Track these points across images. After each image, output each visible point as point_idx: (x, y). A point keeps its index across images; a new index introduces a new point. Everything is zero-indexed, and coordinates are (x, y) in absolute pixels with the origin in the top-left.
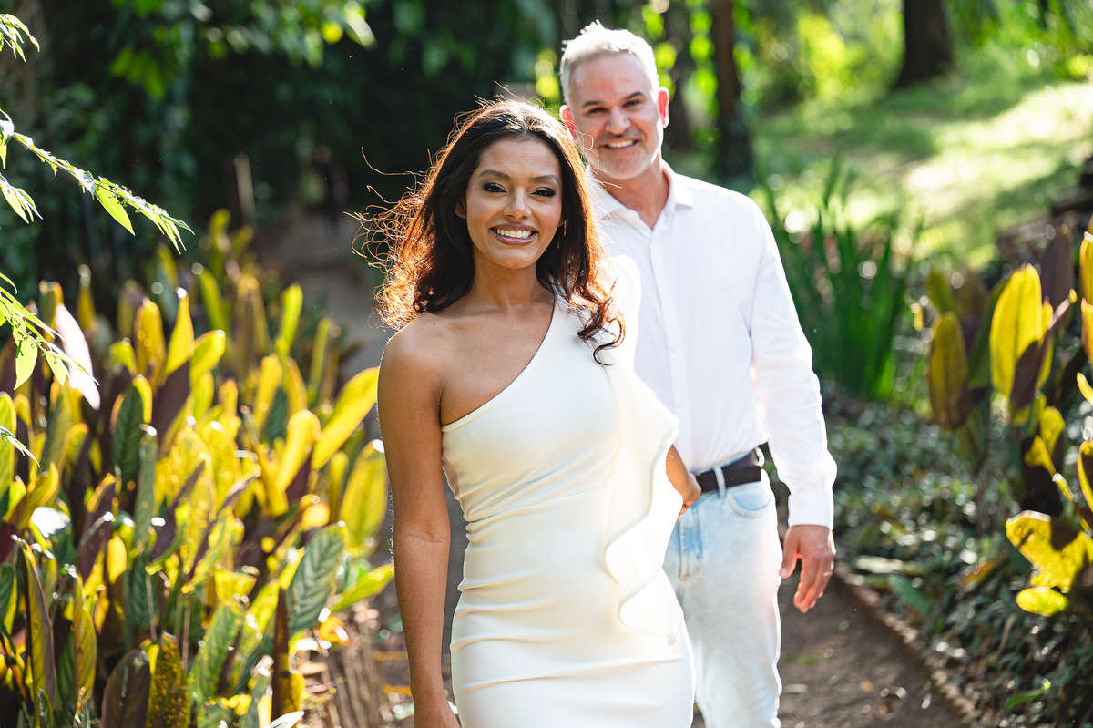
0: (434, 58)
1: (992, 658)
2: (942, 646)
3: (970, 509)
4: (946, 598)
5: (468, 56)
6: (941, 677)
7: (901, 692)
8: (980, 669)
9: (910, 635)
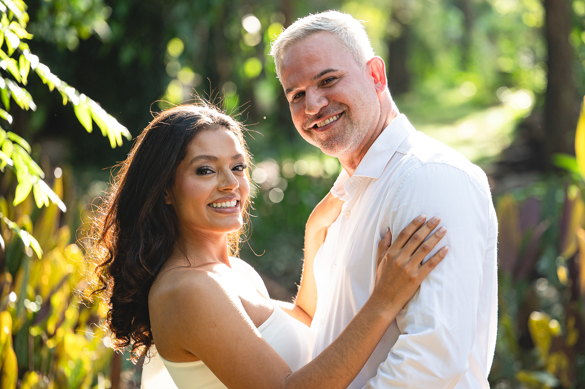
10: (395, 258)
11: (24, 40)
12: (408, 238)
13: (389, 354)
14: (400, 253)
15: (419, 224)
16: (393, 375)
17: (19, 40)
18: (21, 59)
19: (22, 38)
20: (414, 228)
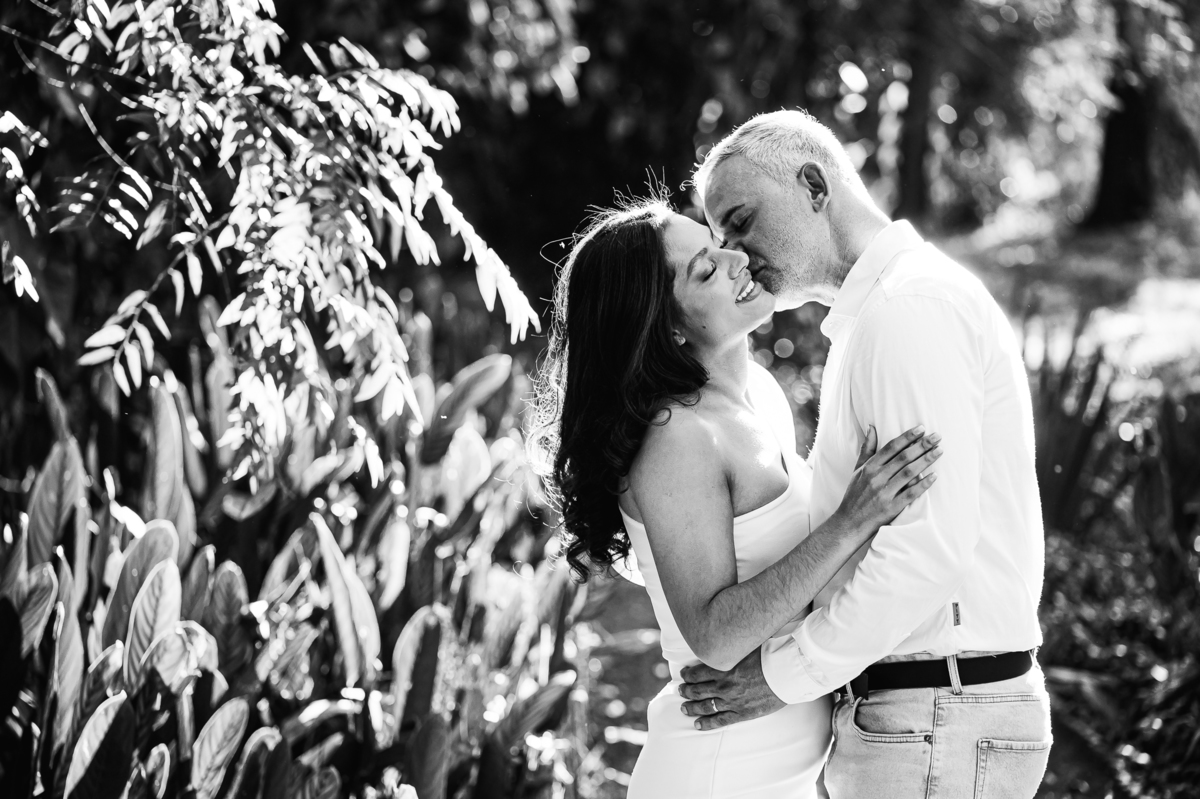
0: (621, 126)
1: (1176, 769)
2: (1127, 750)
3: (1161, 634)
4: (1132, 710)
5: (656, 130)
6: (1125, 778)
7: (1085, 787)
8: (1163, 776)
9: (1095, 740)
10: (871, 476)
11: (427, 150)
12: (894, 453)
13: (869, 551)
14: (880, 471)
15: (913, 438)
16: (874, 578)
17: (421, 149)
18: (420, 177)
19: (426, 145)
20: (904, 442)
